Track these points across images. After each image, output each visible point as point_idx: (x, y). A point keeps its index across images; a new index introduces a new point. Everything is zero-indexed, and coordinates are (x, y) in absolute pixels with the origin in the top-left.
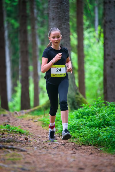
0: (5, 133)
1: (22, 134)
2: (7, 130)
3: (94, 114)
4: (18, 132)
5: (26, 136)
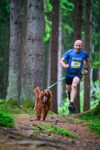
0: (52, 134)
1: (70, 137)
2: (54, 131)
4: (65, 135)
5: (73, 140)
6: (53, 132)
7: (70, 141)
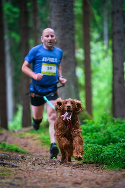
1: (19, 152)
2: (2, 148)
3: (98, 130)
4: (14, 151)
5: (23, 155)
7: (20, 157)
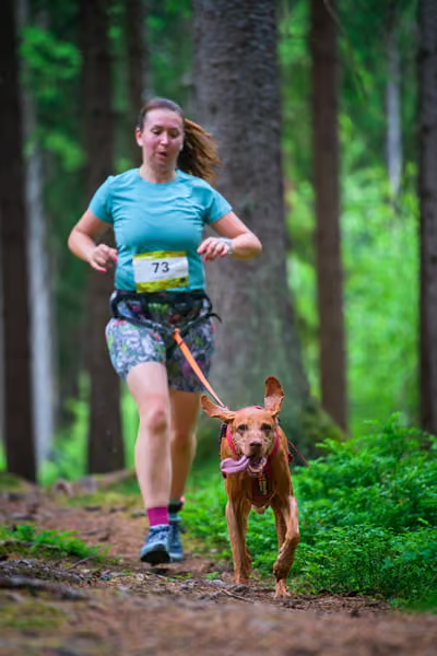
0: (13, 554)
2: (18, 544)
4: (65, 554)
5: (94, 570)
6: (16, 548)
